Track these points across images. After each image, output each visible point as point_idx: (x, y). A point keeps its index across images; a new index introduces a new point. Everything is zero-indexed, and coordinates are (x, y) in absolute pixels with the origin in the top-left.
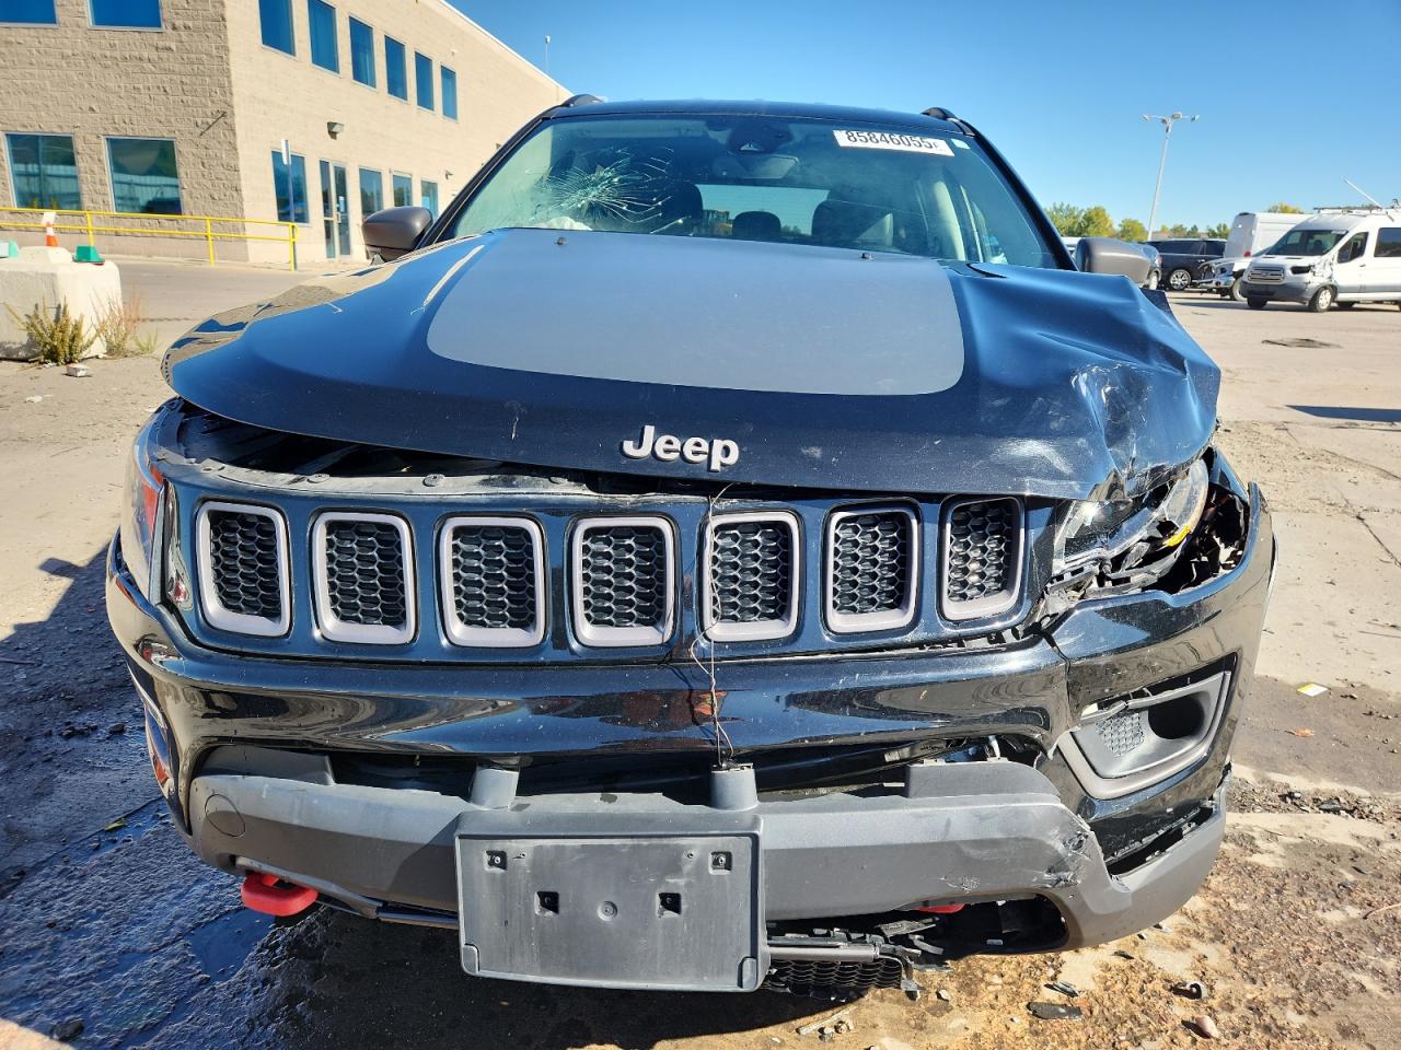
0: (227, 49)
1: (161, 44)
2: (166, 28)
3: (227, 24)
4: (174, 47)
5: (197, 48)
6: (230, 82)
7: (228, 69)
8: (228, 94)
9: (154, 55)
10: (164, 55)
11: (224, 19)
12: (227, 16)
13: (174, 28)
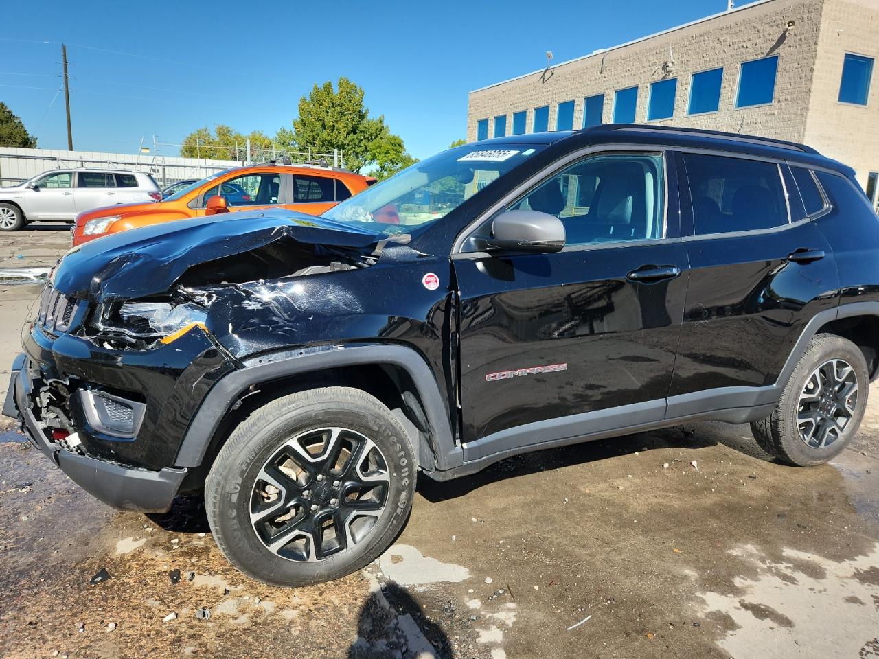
0: (807, 109)
1: (769, 112)
2: (775, 102)
3: (812, 94)
4: (776, 113)
5: (789, 111)
6: (804, 129)
7: (805, 121)
8: (802, 137)
9: (763, 119)
10: (769, 118)
11: (810, 91)
12: (812, 89)
13: (779, 101)
